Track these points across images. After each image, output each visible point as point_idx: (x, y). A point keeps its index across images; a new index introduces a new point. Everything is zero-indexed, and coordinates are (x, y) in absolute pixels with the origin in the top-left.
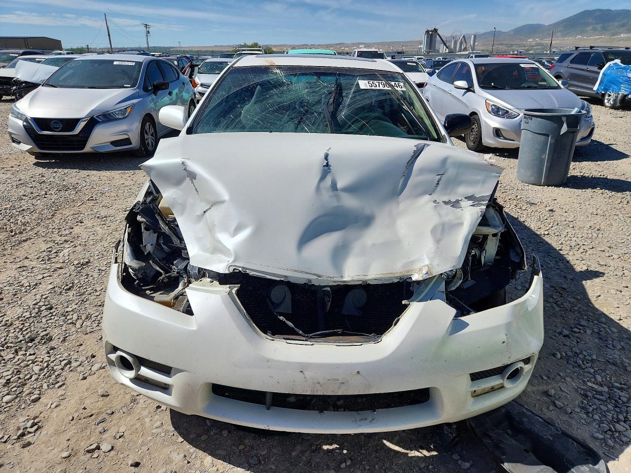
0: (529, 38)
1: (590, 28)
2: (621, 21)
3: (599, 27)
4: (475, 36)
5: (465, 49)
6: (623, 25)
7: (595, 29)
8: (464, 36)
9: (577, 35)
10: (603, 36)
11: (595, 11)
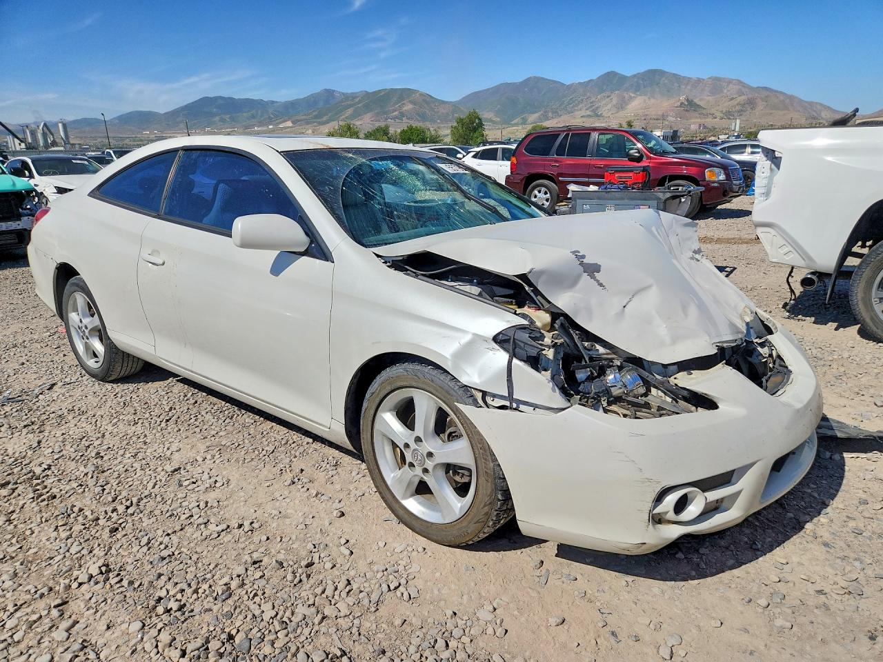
0: (145, 130)
1: (217, 118)
2: (249, 111)
3: (227, 117)
4: (65, 126)
5: (54, 144)
6: (253, 117)
7: (223, 120)
8: (45, 125)
9: (205, 127)
10: (236, 129)
11: (216, 98)
